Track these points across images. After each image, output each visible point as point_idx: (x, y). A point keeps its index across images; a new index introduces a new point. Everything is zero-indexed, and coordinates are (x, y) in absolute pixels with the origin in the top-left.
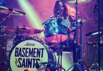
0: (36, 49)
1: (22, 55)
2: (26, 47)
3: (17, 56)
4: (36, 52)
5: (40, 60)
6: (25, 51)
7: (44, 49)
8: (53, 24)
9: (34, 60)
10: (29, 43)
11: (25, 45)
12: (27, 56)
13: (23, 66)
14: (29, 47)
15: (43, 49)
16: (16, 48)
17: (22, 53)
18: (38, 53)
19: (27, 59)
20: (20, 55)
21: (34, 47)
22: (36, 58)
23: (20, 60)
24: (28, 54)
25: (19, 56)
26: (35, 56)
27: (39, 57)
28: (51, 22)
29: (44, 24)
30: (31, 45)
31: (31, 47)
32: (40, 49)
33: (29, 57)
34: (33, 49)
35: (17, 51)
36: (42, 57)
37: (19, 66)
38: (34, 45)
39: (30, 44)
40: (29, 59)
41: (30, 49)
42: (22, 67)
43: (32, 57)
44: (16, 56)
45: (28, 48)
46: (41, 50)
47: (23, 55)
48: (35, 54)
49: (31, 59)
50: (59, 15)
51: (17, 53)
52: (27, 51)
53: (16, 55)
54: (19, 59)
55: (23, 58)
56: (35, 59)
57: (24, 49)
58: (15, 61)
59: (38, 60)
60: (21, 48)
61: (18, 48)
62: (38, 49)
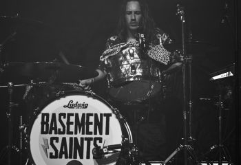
0: (91, 115)
1: (60, 129)
2: (67, 111)
3: (46, 133)
4: (91, 123)
5: (103, 141)
6: (65, 121)
7: (110, 115)
8: (128, 57)
9: (89, 140)
11: (64, 107)
12: (72, 133)
13: (64, 155)
14: (74, 111)
15: (108, 116)
16: (43, 115)
17: (59, 126)
18: (98, 124)
19: (71, 139)
20: (53, 131)
21: (86, 111)
22: (93, 136)
23: (54, 141)
25: (51, 133)
26: (90, 131)
27: (101, 133)
28: (124, 52)
29: (107, 57)
30: (79, 105)
31: (80, 112)
32: (101, 115)
33: (76, 133)
34: (84, 115)
35: (45, 120)
36: (107, 133)
37: (54, 155)
38: (86, 107)
39: (77, 105)
40: (76, 139)
41: (77, 115)
42: (61, 157)
43: (83, 133)
44: (43, 132)
45: (72, 115)
46: (104, 118)
47: (62, 130)
48: (90, 126)
49: (82, 139)
50: (142, 36)
51: (45, 126)
53: (45, 130)
54: (52, 139)
55: (61, 137)
56: (91, 139)
57: (62, 117)
58: (43, 144)
59: (98, 142)
60: (54, 115)
61: (47, 115)
62: (96, 115)
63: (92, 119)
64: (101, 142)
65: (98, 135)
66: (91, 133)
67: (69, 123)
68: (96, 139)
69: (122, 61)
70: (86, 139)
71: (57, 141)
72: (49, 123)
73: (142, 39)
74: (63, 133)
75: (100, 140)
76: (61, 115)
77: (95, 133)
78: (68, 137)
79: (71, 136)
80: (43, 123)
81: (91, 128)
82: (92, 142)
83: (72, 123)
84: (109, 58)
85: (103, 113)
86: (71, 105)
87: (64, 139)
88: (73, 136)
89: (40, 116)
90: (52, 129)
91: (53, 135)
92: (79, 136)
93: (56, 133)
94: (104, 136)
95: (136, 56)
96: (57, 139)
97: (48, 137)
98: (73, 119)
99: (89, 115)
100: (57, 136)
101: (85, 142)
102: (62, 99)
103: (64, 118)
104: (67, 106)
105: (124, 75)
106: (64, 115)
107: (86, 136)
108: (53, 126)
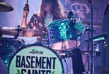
0: (45, 58)
1: (27, 65)
2: (31, 55)
3: (19, 67)
4: (45, 62)
5: (51, 72)
6: (30, 60)
7: (56, 58)
10: (35, 51)
11: (29, 52)
12: (34, 67)
15: (54, 59)
16: (17, 56)
17: (27, 63)
18: (49, 63)
19: (33, 71)
20: (23, 66)
21: (42, 56)
22: (46, 69)
23: (24, 71)
24: (34, 65)
25: (22, 67)
26: (44, 66)
29: (51, 26)
31: (39, 56)
32: (51, 58)
33: (36, 67)
34: (41, 58)
35: (18, 60)
36: (54, 68)
38: (42, 53)
39: (37, 52)
40: (36, 71)
41: (37, 57)
43: (40, 68)
44: (17, 66)
45: (34, 57)
46: (52, 60)
47: (28, 66)
49: (40, 71)
51: (18, 62)
52: (33, 61)
53: (18, 65)
54: (22, 70)
55: (27, 69)
56: (45, 71)
57: (28, 58)
58: (17, 73)
59: (48, 73)
60: (23, 57)
61: (20, 57)
62: (48, 58)
63: (45, 60)
64: (50, 73)
65: (49, 69)
66: (45, 68)
68: (47, 71)
69: (61, 29)
70: (42, 71)
71: (25, 72)
72: (21, 61)
73: (72, 18)
74: (29, 67)
76: (27, 57)
78: (31, 69)
79: (33, 69)
81: (45, 65)
87: (29, 71)
88: (35, 69)
89: (15, 57)
90: (22, 64)
92: (38, 69)
93: (24, 67)
94: (52, 70)
95: (69, 27)
97: (20, 69)
98: (34, 60)
99: (44, 58)
102: (28, 48)
103: (30, 59)
104: (31, 52)
105: (63, 37)
106: (29, 57)
107: (42, 69)
108: (23, 63)
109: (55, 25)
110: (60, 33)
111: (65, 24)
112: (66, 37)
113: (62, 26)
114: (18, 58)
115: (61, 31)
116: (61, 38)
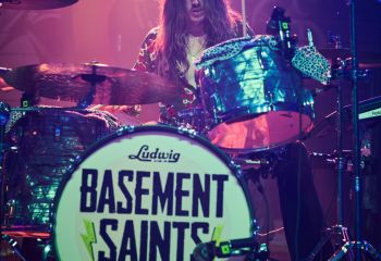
0: (187, 176)
1: (120, 204)
2: (137, 166)
3: (92, 209)
4: (186, 193)
5: (211, 229)
6: (131, 186)
7: (225, 178)
9: (181, 227)
11: (130, 157)
12: (145, 212)
13: (128, 257)
14: (151, 167)
15: (221, 179)
16: (86, 172)
17: (119, 197)
18: (201, 195)
19: (144, 224)
20: (107, 207)
21: (176, 168)
22: (190, 219)
23: (109, 228)
25: (101, 210)
26: (184, 208)
27: (206, 214)
29: (209, 62)
30: (162, 156)
31: (164, 169)
32: (207, 177)
33: (155, 212)
34: (171, 176)
35: (89, 184)
36: (219, 213)
37: (107, 255)
38: (176, 160)
39: (157, 155)
40: (154, 224)
41: (157, 175)
43: (170, 213)
44: (84, 208)
45: (147, 174)
46: (214, 185)
47: (125, 206)
48: (184, 198)
49: (167, 225)
50: (285, 26)
51: (89, 194)
52: (144, 187)
53: (88, 204)
54: (104, 223)
55: (122, 219)
56: (186, 225)
57: (126, 178)
58: (85, 232)
59: (200, 231)
60: (108, 174)
61: (94, 173)
62: (196, 177)
63: (188, 185)
64: (206, 231)
65: (201, 218)
66: (185, 213)
67: (140, 191)
68: (196, 226)
69: (244, 72)
70: (176, 225)
71: (115, 228)
72: (99, 189)
73: (284, 31)
74: (128, 211)
75: (205, 227)
76: (122, 174)
77: (195, 214)
78: (137, 220)
79: (144, 217)
80: (84, 189)
81: (187, 203)
82: (188, 232)
83: (146, 192)
84: (215, 65)
85: (211, 173)
86: (143, 155)
87: (129, 225)
88: (150, 218)
89: (78, 175)
90: (103, 202)
91: (106, 214)
92: (161, 218)
93: (112, 211)
94: (212, 220)
95: (272, 64)
96: (114, 224)
97: (96, 218)
98: (148, 183)
99: (182, 176)
100: (115, 216)
101: (174, 232)
102: (125, 142)
103: (131, 179)
104: (137, 157)
105: (251, 100)
106: (129, 174)
107: (174, 218)
108: (107, 197)
109: (221, 59)
110: (241, 83)
111: (259, 53)
112: (263, 101)
113: (248, 62)
114: (90, 176)
115: (246, 76)
116: (246, 103)
